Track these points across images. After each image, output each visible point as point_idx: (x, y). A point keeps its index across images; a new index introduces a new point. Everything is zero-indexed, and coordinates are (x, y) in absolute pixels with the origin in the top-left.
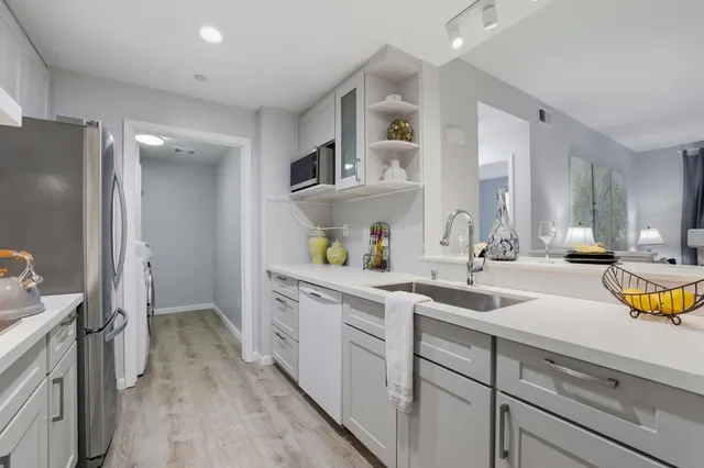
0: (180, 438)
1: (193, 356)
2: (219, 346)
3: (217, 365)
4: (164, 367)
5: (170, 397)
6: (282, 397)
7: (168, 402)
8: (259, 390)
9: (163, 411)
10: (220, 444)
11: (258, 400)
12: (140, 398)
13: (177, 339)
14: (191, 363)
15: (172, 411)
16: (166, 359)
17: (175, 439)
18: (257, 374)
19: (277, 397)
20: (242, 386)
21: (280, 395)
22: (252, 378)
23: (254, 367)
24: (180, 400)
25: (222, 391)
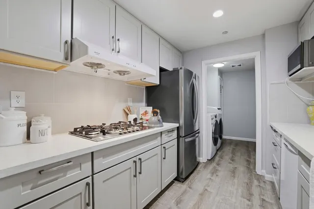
0: (209, 189)
1: (233, 160)
2: (248, 161)
3: (241, 168)
4: (220, 160)
5: (214, 172)
6: (266, 201)
7: (213, 174)
8: (256, 191)
9: (209, 176)
10: (221, 201)
11: (251, 195)
12: (205, 167)
13: (230, 151)
14: (230, 163)
15: (212, 178)
16: (221, 157)
17: (206, 188)
18: (259, 182)
19: (263, 200)
20: (247, 184)
21: (267, 200)
22: (256, 182)
23: (260, 178)
24: (217, 175)
25: (236, 181)
